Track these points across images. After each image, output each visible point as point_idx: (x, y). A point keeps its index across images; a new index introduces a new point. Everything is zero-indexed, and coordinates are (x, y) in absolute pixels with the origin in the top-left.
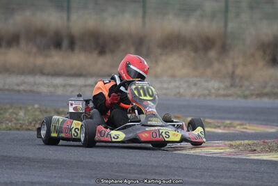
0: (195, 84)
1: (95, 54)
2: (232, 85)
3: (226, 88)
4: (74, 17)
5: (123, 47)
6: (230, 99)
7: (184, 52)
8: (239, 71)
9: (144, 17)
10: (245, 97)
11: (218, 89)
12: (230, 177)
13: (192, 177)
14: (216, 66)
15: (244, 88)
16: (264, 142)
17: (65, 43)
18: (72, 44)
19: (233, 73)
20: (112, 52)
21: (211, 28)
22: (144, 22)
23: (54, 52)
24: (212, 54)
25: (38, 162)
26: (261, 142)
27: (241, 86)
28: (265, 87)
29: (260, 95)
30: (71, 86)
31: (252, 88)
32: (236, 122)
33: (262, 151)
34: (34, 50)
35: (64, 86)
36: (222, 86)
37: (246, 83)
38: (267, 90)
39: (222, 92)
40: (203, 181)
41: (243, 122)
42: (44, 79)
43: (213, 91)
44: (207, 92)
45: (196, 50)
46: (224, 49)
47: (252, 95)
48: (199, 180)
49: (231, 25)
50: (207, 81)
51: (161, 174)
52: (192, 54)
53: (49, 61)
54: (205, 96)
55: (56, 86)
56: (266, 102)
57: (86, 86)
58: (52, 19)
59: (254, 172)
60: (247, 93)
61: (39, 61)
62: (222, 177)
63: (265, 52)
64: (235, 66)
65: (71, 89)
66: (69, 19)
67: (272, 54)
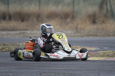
1: (20, 22)
2: (77, 32)
3: (74, 33)
4: (11, 6)
5: (31, 18)
6: (76, 37)
7: (57, 19)
8: (79, 26)
9: (39, 6)
10: (82, 36)
11: (71, 34)
12: (75, 67)
13: (59, 67)
14: (70, 25)
15: (81, 33)
17: (7, 18)
18: (10, 18)
19: (77, 27)
20: (27, 20)
21: (67, 9)
22: (40, 8)
23: (2, 21)
24: (68, 20)
27: (80, 32)
28: (90, 32)
29: (88, 36)
30: (10, 34)
31: (85, 33)
32: (78, 47)
35: (7, 34)
36: (73, 32)
37: (83, 31)
38: (91, 33)
39: (72, 35)
40: (64, 69)
41: (82, 46)
43: (69, 35)
45: (62, 18)
46: (73, 18)
47: (85, 35)
48: (62, 69)
49: (76, 8)
50: (66, 31)
51: (46, 67)
52: (60, 20)
55: (3, 35)
56: (91, 38)
57: (16, 34)
59: (85, 64)
60: (83, 35)
62: (71, 67)
63: (90, 18)
64: (78, 24)
65: (10, 36)
66: (8, 8)
67: (93, 19)
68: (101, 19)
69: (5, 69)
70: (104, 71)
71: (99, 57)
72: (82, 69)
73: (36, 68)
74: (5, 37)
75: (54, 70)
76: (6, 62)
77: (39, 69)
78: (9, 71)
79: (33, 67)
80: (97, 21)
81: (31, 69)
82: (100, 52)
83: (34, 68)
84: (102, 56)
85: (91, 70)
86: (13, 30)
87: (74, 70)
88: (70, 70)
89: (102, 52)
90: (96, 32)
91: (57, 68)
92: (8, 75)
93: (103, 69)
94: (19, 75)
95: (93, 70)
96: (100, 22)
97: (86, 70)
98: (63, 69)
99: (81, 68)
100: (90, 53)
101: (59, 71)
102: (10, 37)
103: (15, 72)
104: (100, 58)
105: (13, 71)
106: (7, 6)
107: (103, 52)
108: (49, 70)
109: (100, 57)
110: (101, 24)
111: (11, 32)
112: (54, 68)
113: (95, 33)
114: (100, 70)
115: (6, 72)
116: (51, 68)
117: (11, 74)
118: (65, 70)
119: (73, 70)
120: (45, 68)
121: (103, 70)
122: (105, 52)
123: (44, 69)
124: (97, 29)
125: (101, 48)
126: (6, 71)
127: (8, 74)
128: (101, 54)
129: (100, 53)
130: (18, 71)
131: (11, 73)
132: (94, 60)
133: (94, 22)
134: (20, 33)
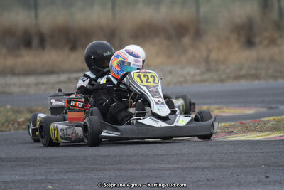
0: (170, 72)
1: (67, 50)
2: (208, 70)
3: (202, 73)
4: (43, 14)
6: (207, 84)
7: (157, 41)
8: (213, 56)
9: (113, 9)
10: (222, 81)
11: (194, 75)
12: (207, 160)
13: (169, 163)
14: (191, 52)
15: (220, 73)
16: (241, 123)
17: (35, 42)
18: (42, 42)
19: (208, 57)
21: (181, 13)
22: (114, 14)
23: (24, 52)
24: (186, 40)
25: (10, 161)
26: (238, 124)
27: (217, 71)
28: (241, 69)
29: (237, 78)
30: (43, 84)
31: (228, 71)
32: (213, 107)
33: (239, 132)
34: (4, 51)
35: (37, 84)
36: (198, 71)
37: (222, 67)
38: (243, 72)
39: (198, 78)
40: (180, 166)
41: (221, 106)
42: (15, 80)
43: (189, 78)
44: (182, 79)
45: (169, 38)
46: (198, 34)
47: (228, 78)
49: (203, 10)
50: (181, 68)
51: (136, 163)
52: (166, 42)
53: (20, 61)
54: (181, 83)
55: (28, 86)
56: (243, 84)
57: (59, 83)
58: (20, 18)
59: (231, 153)
60: (224, 76)
61: (10, 62)
62: (199, 161)
63: (239, 34)
64: (209, 51)
65: (43, 87)
66: (37, 16)
67: (247, 35)
68: (266, 34)
69: (34, 174)
70: (281, 168)
71: (265, 132)
72: (225, 164)
73: (110, 166)
74: (32, 91)
75: (155, 170)
76: (38, 155)
77: (118, 170)
78: (45, 178)
79: (105, 165)
80: (257, 40)
81: (99, 170)
82: (267, 119)
83: (106, 167)
84: (273, 129)
85: (247, 167)
86: (51, 72)
87: (207, 168)
88: (196, 168)
89: (271, 118)
90: (256, 69)
91: (162, 166)
92: (44, 187)
93: (276, 163)
94: (70, 187)
95: (253, 166)
96: (265, 42)
97: (234, 166)
98: (178, 168)
99: (222, 164)
100: (243, 122)
101: (168, 172)
102: (45, 90)
103: (60, 179)
104: (268, 135)
105: (56, 177)
106: (33, 13)
107: (275, 118)
108: (143, 170)
109: (268, 133)
110: (267, 46)
111: (46, 79)
112: (156, 166)
113: (253, 71)
114: (269, 165)
115: (38, 180)
116: (147, 166)
117: (50, 187)
118: (182, 169)
119: (203, 168)
120: (133, 166)
121: (277, 166)
122: (279, 117)
123: (132, 170)
124: (259, 60)
125: (271, 108)
126: (39, 178)
127: (44, 185)
128: (270, 125)
129: (269, 121)
130: (67, 176)
131: (51, 183)
132: (253, 141)
133: (250, 43)
134: (69, 79)
